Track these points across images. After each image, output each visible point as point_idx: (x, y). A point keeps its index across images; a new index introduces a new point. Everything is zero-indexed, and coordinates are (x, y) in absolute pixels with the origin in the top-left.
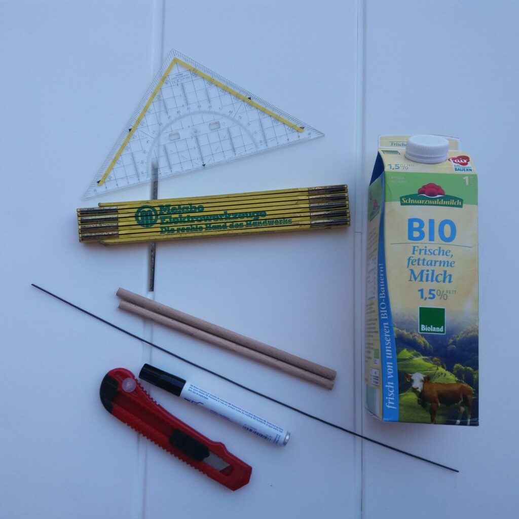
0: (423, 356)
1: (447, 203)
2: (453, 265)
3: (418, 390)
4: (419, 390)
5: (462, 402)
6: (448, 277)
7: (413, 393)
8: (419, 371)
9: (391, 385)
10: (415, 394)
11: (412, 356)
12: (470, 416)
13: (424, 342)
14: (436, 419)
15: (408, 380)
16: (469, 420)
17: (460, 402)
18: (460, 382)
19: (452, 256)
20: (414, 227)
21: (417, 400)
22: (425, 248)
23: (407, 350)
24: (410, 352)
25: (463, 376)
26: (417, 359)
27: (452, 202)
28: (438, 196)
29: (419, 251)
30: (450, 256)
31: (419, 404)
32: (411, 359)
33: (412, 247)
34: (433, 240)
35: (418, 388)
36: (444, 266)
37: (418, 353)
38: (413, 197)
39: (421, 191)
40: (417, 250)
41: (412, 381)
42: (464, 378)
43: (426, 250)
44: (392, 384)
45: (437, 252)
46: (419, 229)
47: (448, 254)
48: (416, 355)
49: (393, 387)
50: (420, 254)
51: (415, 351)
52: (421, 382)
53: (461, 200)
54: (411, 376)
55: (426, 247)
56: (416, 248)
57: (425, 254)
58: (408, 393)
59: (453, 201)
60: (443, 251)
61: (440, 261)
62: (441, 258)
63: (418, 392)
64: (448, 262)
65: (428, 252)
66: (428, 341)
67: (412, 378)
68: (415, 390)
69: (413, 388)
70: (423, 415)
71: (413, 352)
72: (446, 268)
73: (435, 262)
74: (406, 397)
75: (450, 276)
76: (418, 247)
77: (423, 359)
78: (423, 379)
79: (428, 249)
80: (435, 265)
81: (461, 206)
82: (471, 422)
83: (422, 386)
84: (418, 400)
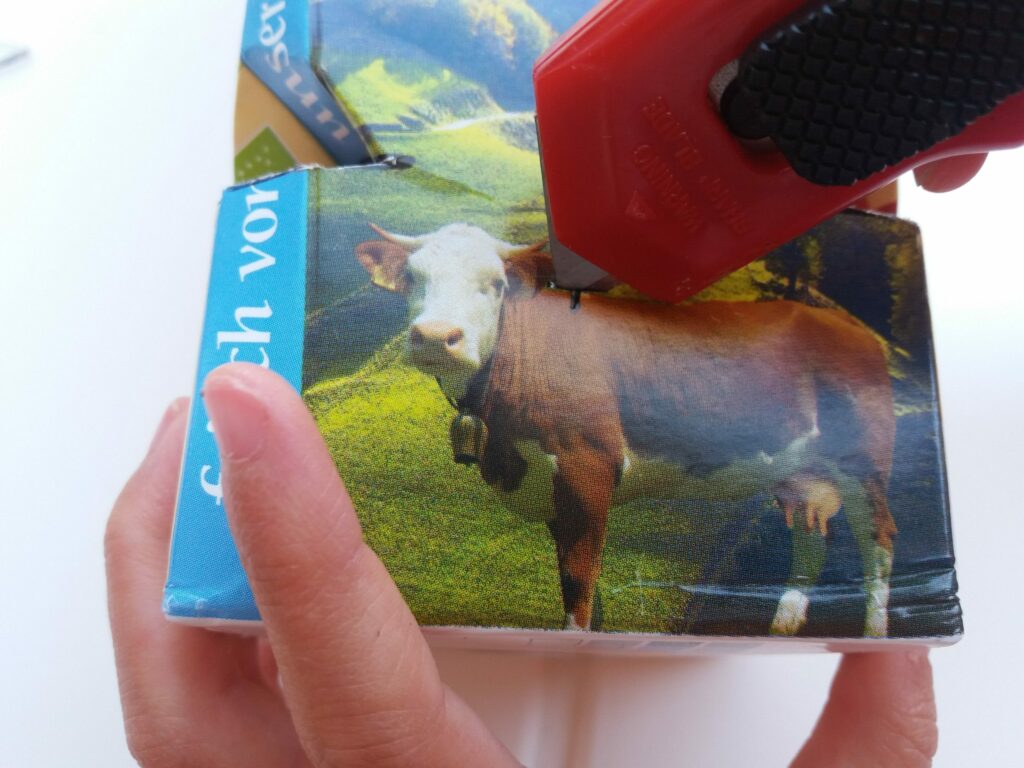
0: (507, 108)
3: (453, 349)
4: (470, 352)
5: (813, 445)
7: (416, 376)
8: (469, 214)
9: (253, 324)
10: (434, 385)
11: (425, 106)
12: (884, 557)
13: (515, 18)
14: (605, 584)
15: (379, 281)
16: (880, 593)
17: (798, 444)
18: (791, 294)
21: (443, 432)
23: (388, 69)
24: (409, 79)
25: (812, 249)
26: (460, 125)
31: (460, 458)
32: (413, 124)
35: (454, 338)
37: (473, 87)
41: (412, 281)
42: (815, 268)
44: (265, 312)
48: (455, 104)
49: (264, 337)
51: (447, 74)
52: (484, 291)
54: (412, 249)
58: (380, 378)
63: (456, 364)
66: (544, 13)
67: (416, 261)
68: (431, 356)
69: (418, 337)
70: (492, 546)
71: (431, 83)
74: (357, 405)
77: (506, 128)
78: (499, 269)
82: (893, 603)
83: (491, 323)
84: (457, 432)
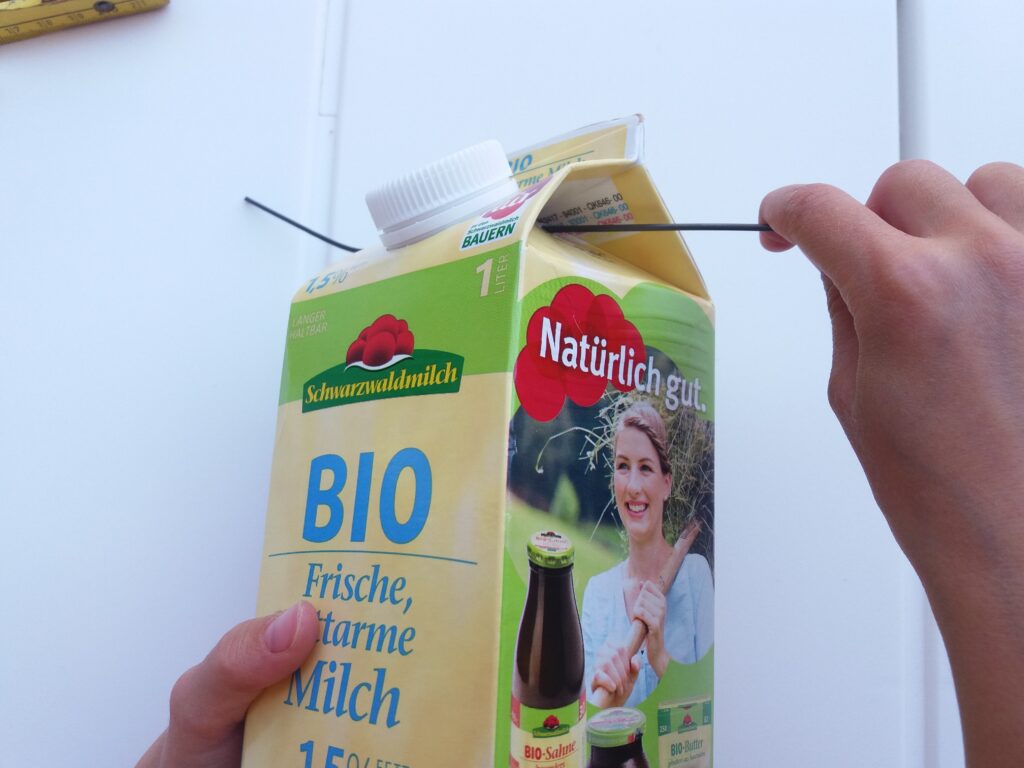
1: (416, 380)
2: (407, 646)
6: (390, 696)
19: (409, 602)
20: (321, 489)
22: (336, 573)
27: (431, 376)
28: (396, 359)
29: (321, 580)
30: (403, 604)
33: (309, 567)
34: (362, 540)
36: (379, 649)
38: (332, 377)
39: (355, 354)
40: (316, 581)
43: (338, 578)
45: (365, 590)
46: (331, 498)
47: (398, 595)
50: (322, 596)
53: (458, 362)
55: (340, 567)
56: (317, 572)
57: (335, 596)
59: (434, 367)
60: (385, 580)
61: (372, 627)
62: (377, 613)
64: (394, 629)
65: (343, 589)
72: (384, 659)
73: (359, 627)
75: (395, 692)
76: (321, 565)
79: (344, 573)
80: (354, 646)
81: (453, 387)
